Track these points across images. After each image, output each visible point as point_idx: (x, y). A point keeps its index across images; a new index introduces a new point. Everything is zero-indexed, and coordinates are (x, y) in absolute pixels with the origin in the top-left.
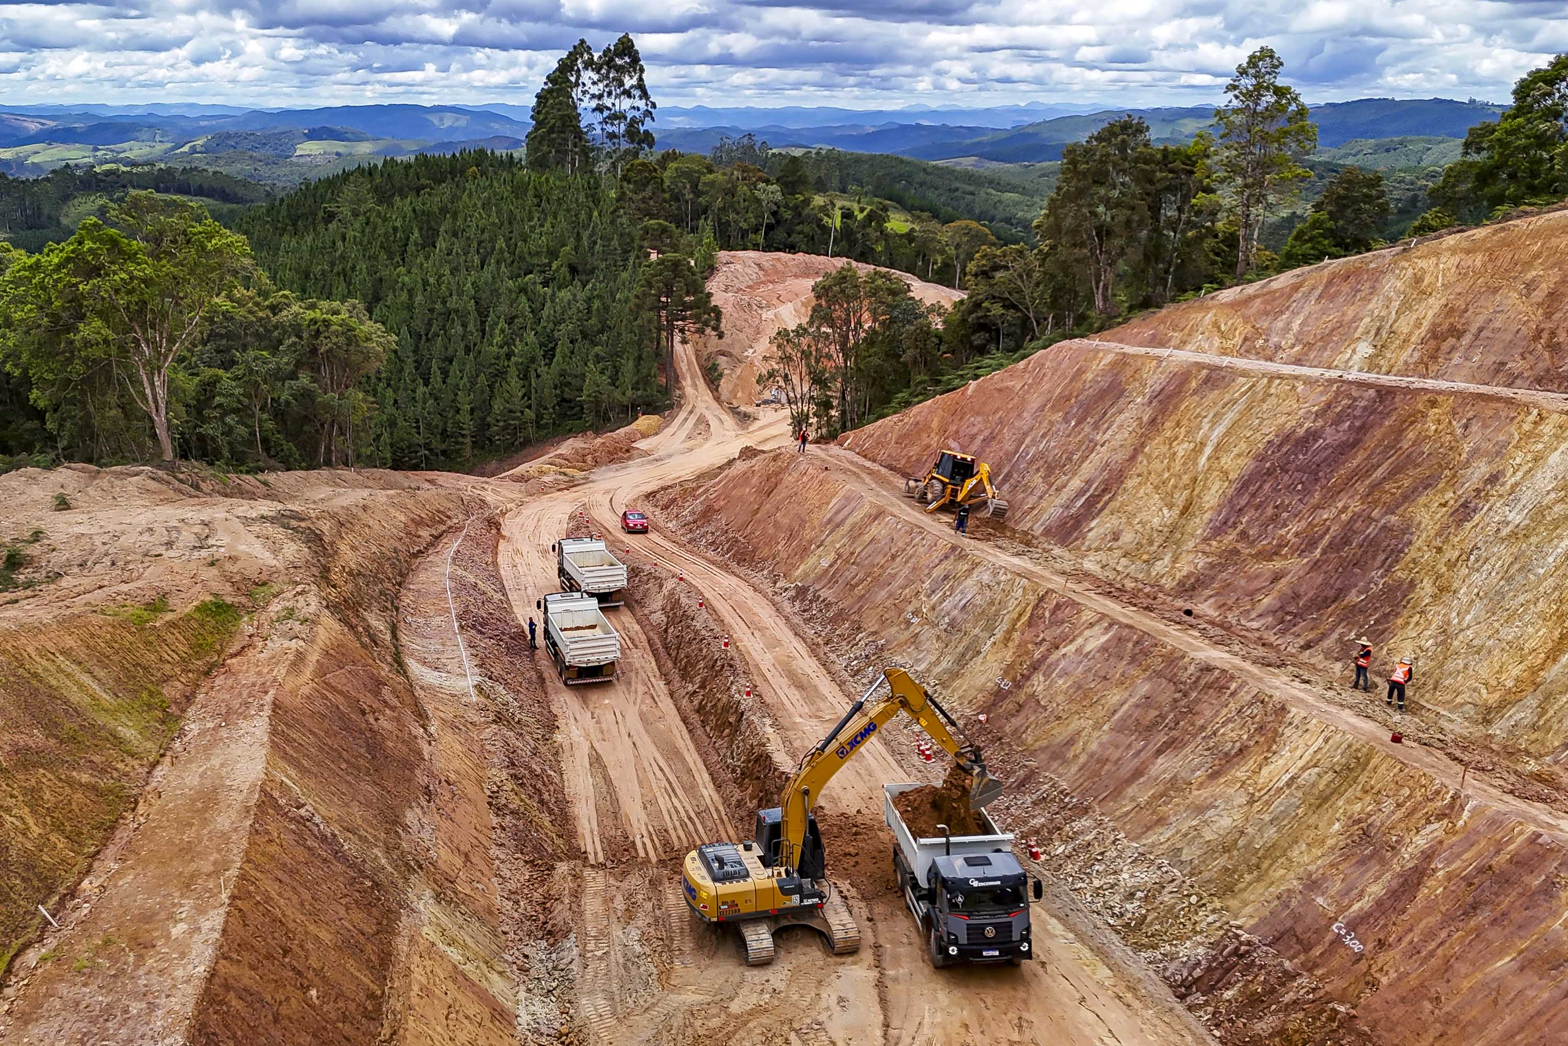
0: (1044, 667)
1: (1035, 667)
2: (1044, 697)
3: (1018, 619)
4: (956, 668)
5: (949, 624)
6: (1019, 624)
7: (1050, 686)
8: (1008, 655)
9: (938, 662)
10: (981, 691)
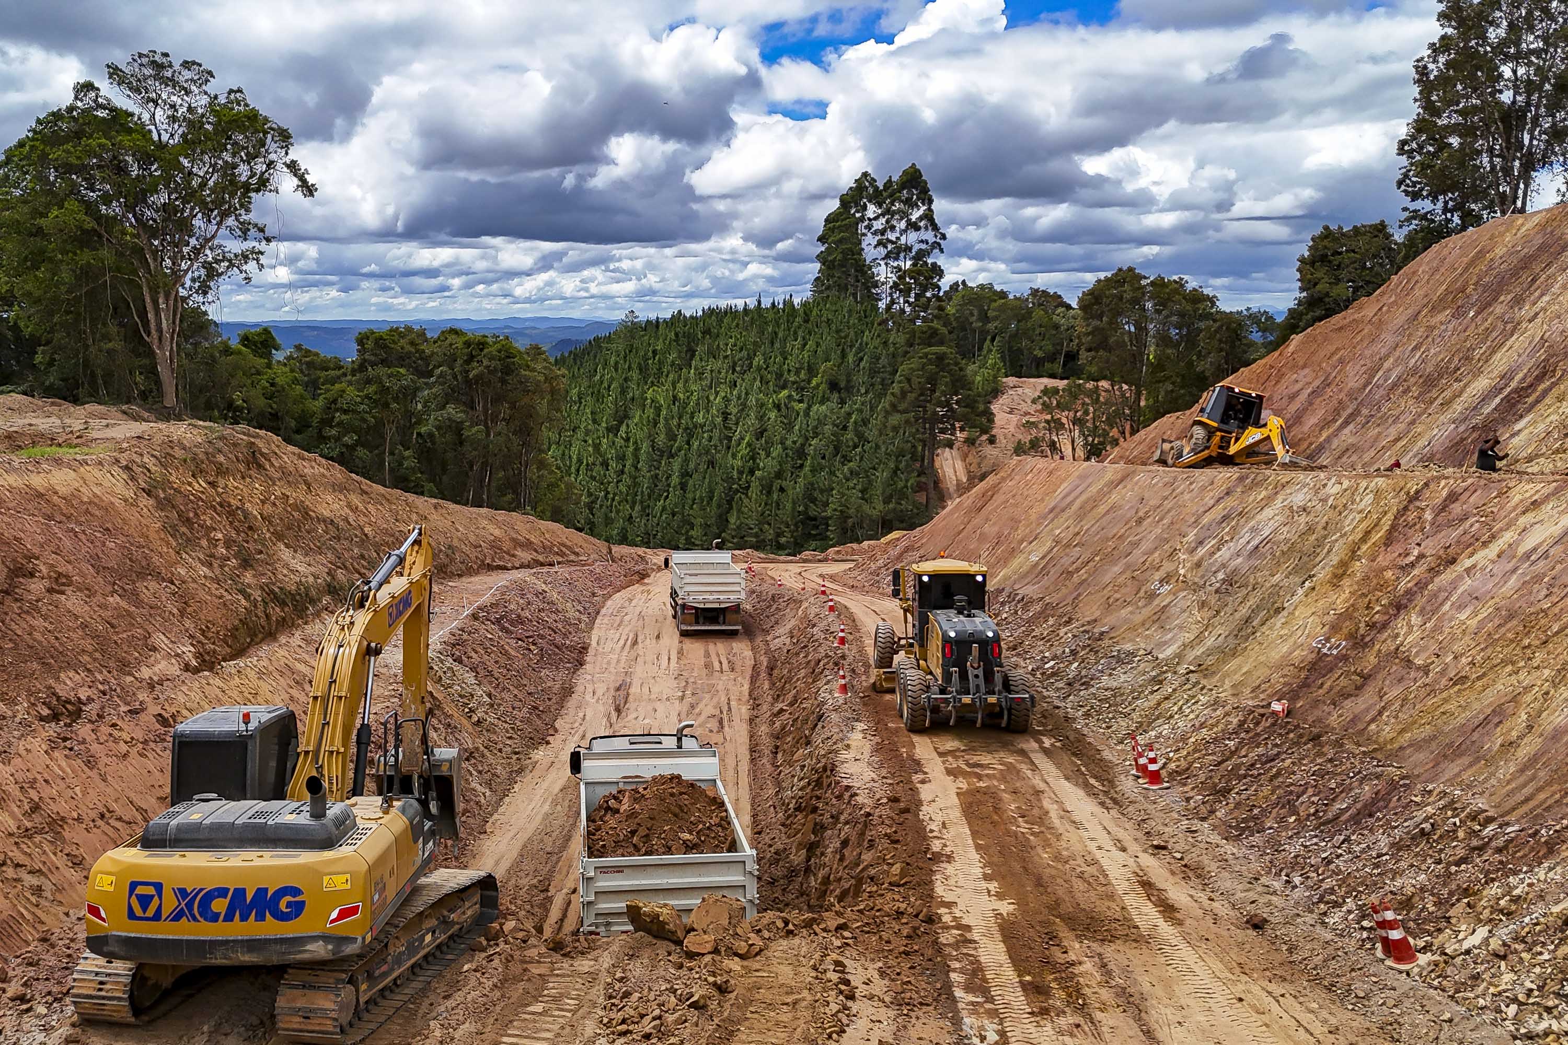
0: (1420, 601)
1: (1399, 607)
2: (1423, 649)
3: (1364, 540)
4: (1232, 642)
5: (1224, 581)
6: (1364, 548)
7: (1437, 629)
8: (1341, 599)
9: (1199, 638)
10: (1279, 667)
